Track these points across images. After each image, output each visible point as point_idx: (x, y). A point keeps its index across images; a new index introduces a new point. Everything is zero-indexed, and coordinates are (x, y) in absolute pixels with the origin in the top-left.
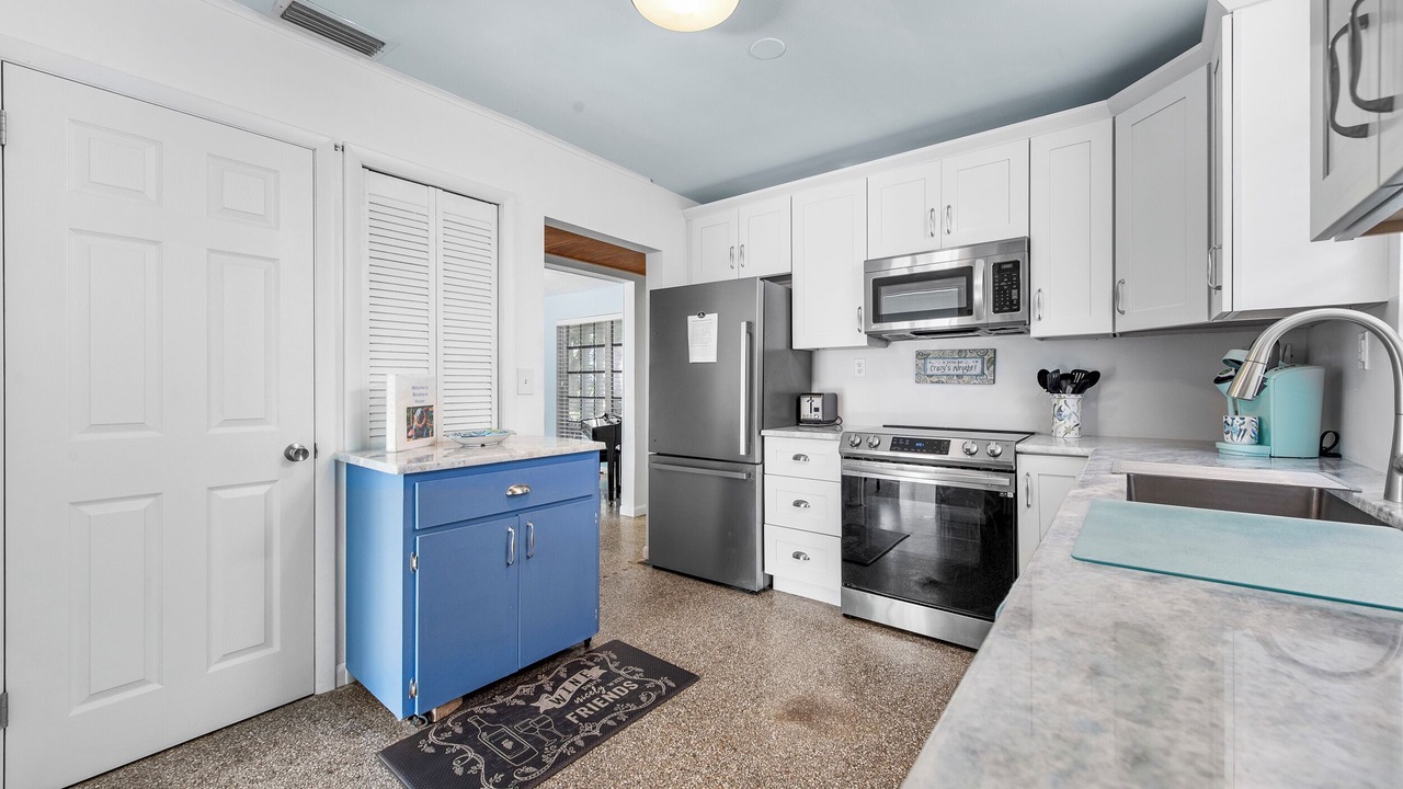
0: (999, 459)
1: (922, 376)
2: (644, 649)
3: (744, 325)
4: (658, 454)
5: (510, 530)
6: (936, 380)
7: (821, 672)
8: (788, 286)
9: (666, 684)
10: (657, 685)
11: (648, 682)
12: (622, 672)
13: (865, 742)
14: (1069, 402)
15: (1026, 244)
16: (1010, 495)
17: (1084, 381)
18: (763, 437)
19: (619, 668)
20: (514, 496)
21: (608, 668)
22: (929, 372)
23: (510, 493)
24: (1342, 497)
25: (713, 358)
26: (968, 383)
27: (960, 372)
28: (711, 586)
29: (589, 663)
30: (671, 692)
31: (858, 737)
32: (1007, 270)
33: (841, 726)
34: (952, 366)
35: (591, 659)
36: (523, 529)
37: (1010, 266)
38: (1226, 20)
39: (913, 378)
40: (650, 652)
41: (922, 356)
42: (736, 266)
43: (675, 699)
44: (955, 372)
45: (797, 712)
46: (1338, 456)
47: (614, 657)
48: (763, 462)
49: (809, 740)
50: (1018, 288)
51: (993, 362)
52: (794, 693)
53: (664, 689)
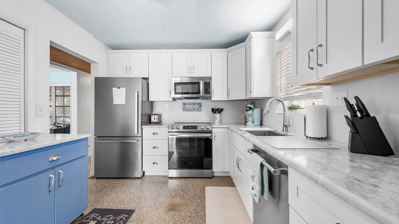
0: (209, 130)
1: (184, 109)
2: (108, 208)
3: (136, 93)
4: (98, 137)
5: (51, 176)
6: (188, 110)
7: (171, 195)
8: (148, 81)
9: (124, 217)
10: (121, 218)
11: (117, 218)
12: (104, 219)
13: (191, 210)
14: (218, 115)
15: (210, 78)
16: (211, 138)
17: (220, 111)
18: (142, 128)
19: (102, 218)
20: (53, 161)
21: (97, 220)
22: (186, 108)
23: (50, 160)
24: (274, 132)
25: (124, 103)
26: (195, 111)
27: (194, 108)
28: (123, 179)
29: (87, 221)
30: (127, 219)
31: (189, 209)
32: (207, 84)
33: (183, 208)
34: (192, 107)
35: (88, 219)
36: (57, 174)
37: (208, 83)
38: (252, 39)
39: (181, 110)
40: (111, 208)
41: (184, 104)
42: (128, 73)
43: (130, 220)
44: (193, 108)
45: (170, 209)
46: (262, 125)
47: (98, 215)
48: (142, 136)
49: (178, 215)
50: (210, 88)
51: (201, 106)
52: (167, 204)
53: (124, 218)
